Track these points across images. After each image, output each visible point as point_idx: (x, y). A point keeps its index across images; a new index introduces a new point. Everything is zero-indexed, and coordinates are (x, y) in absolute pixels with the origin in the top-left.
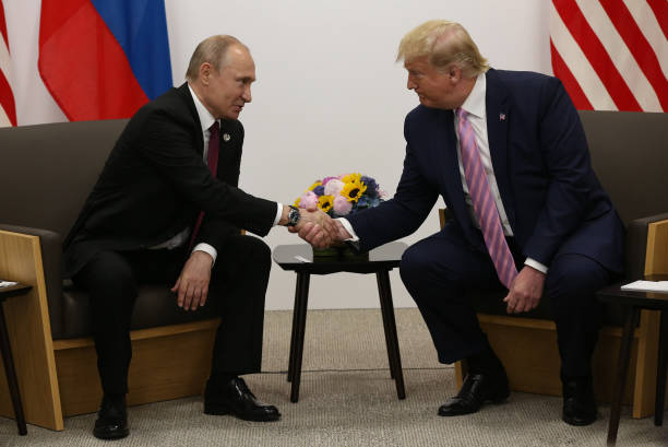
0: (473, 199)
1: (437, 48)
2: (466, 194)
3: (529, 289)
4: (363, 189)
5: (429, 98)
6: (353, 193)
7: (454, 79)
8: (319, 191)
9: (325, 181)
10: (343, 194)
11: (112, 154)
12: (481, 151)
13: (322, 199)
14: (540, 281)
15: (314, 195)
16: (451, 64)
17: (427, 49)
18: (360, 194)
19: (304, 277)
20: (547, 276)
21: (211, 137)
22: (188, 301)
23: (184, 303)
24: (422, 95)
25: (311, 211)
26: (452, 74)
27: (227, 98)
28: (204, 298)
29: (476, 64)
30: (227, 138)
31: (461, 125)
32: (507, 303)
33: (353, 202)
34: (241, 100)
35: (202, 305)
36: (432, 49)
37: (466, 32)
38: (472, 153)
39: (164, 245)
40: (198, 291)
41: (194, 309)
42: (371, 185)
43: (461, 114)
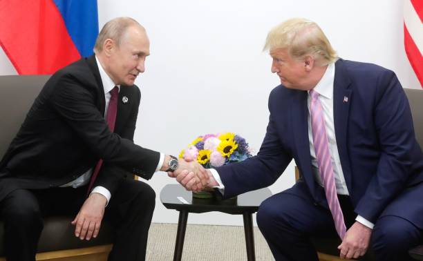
0: (319, 163)
1: (296, 42)
2: (313, 158)
3: (358, 241)
4: (235, 147)
5: (288, 81)
6: (227, 149)
7: (308, 67)
8: (200, 146)
9: (206, 138)
10: (218, 150)
11: (32, 109)
12: (328, 126)
13: (202, 153)
14: (367, 235)
15: (195, 149)
16: (307, 55)
17: (287, 43)
18: (232, 151)
19: (184, 215)
20: (373, 231)
21: (111, 99)
22: (84, 232)
23: (80, 234)
24: (283, 78)
25: (188, 161)
26: (307, 63)
27: (124, 67)
28: (97, 231)
29: (327, 55)
30: (125, 100)
31: (312, 103)
32: (340, 250)
33: (226, 157)
34: (135, 71)
35: (95, 236)
36: (291, 42)
37: (320, 29)
38: (319, 127)
39: (70, 184)
40: (92, 225)
41: (88, 239)
42: (241, 144)
43: (313, 95)
